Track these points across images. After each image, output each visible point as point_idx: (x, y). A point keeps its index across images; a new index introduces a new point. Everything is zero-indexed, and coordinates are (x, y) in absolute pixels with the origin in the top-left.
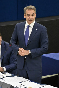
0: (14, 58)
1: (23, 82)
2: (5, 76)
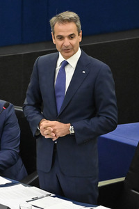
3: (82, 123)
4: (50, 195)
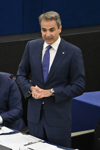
1: (32, 143)
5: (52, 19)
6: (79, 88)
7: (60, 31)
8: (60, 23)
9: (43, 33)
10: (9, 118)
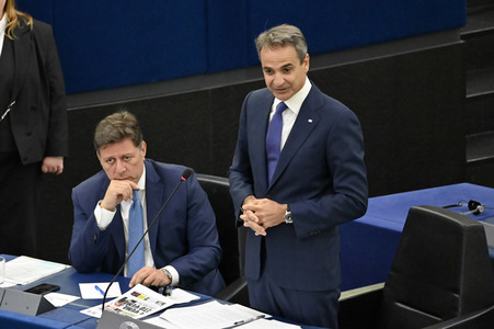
0: (204, 224)
1: (243, 323)
2: (169, 301)
3: (306, 205)
4: (263, 317)
5: (284, 43)
6: (351, 201)
7: (307, 68)
8: (305, 50)
9: (268, 78)
10: (193, 270)
